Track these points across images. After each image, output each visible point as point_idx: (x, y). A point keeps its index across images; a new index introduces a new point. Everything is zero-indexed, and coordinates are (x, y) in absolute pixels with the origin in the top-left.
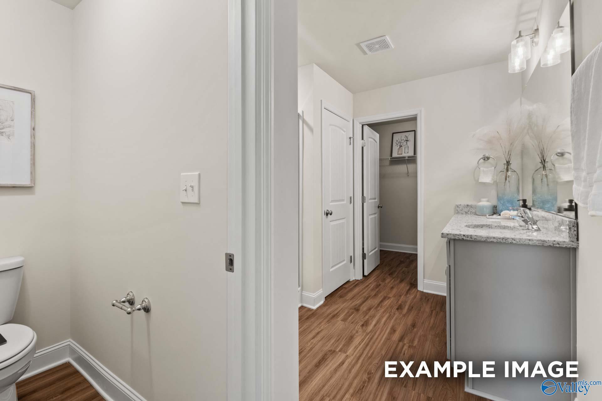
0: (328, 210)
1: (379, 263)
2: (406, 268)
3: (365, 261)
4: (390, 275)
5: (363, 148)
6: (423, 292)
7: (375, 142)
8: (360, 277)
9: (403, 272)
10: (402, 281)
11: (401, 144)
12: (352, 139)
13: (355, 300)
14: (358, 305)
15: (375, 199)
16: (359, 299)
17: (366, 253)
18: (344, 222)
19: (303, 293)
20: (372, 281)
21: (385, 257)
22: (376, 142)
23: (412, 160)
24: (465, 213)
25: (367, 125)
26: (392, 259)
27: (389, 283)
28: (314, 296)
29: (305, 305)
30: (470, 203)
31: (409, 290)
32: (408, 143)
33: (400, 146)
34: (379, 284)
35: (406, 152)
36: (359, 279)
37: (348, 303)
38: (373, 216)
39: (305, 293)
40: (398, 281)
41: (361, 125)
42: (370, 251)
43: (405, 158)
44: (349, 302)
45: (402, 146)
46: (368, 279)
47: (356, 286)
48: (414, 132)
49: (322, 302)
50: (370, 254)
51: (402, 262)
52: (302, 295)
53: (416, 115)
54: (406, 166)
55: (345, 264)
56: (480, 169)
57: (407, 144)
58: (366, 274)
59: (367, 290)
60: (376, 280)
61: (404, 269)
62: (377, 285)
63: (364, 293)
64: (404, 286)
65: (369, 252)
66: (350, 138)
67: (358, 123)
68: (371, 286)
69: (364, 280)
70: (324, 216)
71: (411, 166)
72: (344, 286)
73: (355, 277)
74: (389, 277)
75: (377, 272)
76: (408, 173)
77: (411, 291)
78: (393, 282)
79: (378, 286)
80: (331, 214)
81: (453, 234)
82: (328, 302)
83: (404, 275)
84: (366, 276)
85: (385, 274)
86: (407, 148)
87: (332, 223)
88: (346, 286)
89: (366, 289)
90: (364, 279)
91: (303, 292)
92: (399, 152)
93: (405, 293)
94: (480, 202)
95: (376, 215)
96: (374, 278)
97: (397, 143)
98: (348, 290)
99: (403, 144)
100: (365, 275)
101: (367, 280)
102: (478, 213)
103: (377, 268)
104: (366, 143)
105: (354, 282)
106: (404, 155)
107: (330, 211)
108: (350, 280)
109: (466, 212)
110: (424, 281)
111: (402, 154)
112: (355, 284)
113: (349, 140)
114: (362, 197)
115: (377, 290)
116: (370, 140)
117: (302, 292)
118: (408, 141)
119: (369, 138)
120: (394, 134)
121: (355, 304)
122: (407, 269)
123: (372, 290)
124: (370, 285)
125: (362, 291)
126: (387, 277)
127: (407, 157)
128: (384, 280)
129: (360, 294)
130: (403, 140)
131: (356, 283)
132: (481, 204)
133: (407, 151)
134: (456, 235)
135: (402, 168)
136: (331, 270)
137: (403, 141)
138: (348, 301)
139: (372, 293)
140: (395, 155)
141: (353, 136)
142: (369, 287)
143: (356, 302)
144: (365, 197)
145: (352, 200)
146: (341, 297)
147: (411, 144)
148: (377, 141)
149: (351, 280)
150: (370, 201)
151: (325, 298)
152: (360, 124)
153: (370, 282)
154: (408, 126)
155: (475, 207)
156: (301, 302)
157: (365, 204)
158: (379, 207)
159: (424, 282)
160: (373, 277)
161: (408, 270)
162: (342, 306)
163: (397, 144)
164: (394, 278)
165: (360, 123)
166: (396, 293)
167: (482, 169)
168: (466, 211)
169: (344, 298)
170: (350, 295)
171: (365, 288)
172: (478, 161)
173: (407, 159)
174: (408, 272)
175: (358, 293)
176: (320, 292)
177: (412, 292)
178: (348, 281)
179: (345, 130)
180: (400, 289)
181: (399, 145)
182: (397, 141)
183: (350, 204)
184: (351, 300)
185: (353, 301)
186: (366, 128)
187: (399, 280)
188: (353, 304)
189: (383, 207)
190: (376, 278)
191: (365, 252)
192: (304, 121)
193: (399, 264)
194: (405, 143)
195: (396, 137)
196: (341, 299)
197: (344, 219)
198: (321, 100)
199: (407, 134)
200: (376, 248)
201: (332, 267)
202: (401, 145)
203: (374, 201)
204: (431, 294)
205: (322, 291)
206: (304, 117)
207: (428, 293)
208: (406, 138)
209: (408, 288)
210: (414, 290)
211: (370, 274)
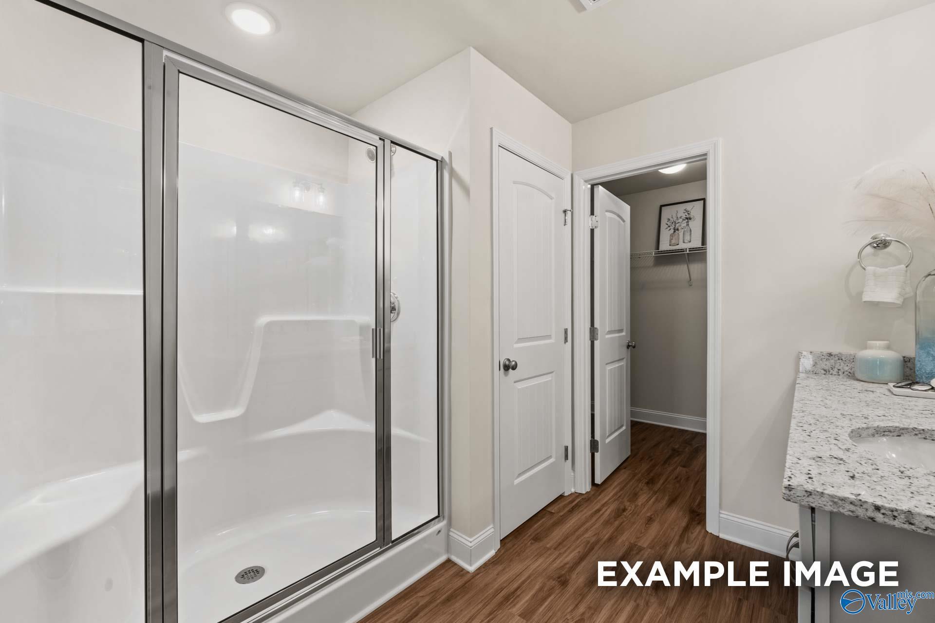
0: (509, 360)
1: (629, 453)
2: (684, 467)
3: (597, 456)
4: (647, 483)
5: (592, 231)
6: (718, 537)
7: (620, 220)
8: (584, 487)
9: (676, 478)
10: (672, 502)
11: (677, 225)
12: (569, 213)
13: (565, 551)
14: (568, 566)
15: (621, 331)
16: (573, 547)
17: (599, 441)
18: (552, 380)
19: (451, 534)
20: (610, 499)
21: (643, 440)
22: (624, 221)
23: (699, 255)
24: (823, 372)
25: (604, 184)
26: (657, 445)
27: (644, 505)
28: (470, 545)
29: (454, 558)
30: (835, 350)
31: (686, 529)
32: (690, 223)
33: (674, 229)
34: (622, 507)
35: (686, 241)
36: (584, 492)
37: (547, 558)
38: (617, 365)
39: (455, 534)
40: (664, 502)
41: (589, 186)
42: (608, 435)
43: (683, 251)
44: (550, 555)
45: (678, 230)
46: (602, 491)
47: (572, 511)
48: (703, 201)
49: (492, 553)
50: (608, 441)
51: (675, 452)
52: (448, 535)
53: (706, 154)
54: (686, 266)
55: (552, 464)
56: (865, 269)
57: (688, 225)
58: (598, 481)
59: (593, 524)
60: (619, 494)
61: (679, 469)
62: (618, 509)
63: (587, 530)
64: (676, 517)
65: (604, 437)
66: (565, 212)
67: (582, 181)
68: (607, 510)
69: (593, 495)
70: (499, 374)
71: (695, 267)
72: (549, 509)
73: (574, 488)
74: (645, 488)
75: (623, 476)
76: (690, 280)
77: (692, 533)
78: (654, 503)
79: (620, 512)
80: (514, 368)
81: (832, 497)
82: (507, 551)
83: (678, 485)
84: (598, 485)
85: (639, 480)
86: (689, 234)
87: (520, 386)
88: (553, 509)
89: (594, 519)
90: (592, 493)
91: (452, 529)
92: (673, 241)
93: (677, 538)
94: (866, 348)
95: (623, 363)
96: (613, 492)
97: (668, 223)
98: (555, 518)
99: (680, 225)
100: (596, 482)
101: (600, 494)
102: (859, 375)
103: (625, 465)
104: (599, 222)
105: (573, 496)
106: (682, 246)
107: (513, 361)
108: (564, 493)
109: (825, 370)
110: (720, 513)
111: (678, 244)
112: (574, 504)
113: (563, 215)
114: (590, 329)
115: (617, 523)
116: (608, 214)
117: (449, 531)
118: (690, 219)
119: (607, 211)
120: (663, 208)
121: (562, 564)
122: (684, 470)
123: (607, 523)
124: (604, 510)
125: (584, 524)
126: (641, 490)
127: (688, 250)
128: (634, 496)
129: (577, 533)
130: (681, 217)
131: (576, 502)
132: (868, 353)
133: (687, 238)
134: (843, 499)
135: (679, 271)
136: (517, 481)
137: (680, 220)
138: (549, 552)
139: (604, 532)
140: (665, 246)
141: (572, 207)
142: (602, 515)
143: (566, 557)
144: (596, 328)
145: (568, 336)
146: (536, 539)
147: (696, 225)
148: (625, 219)
149: (566, 494)
150: (607, 336)
151: (501, 541)
152: (586, 184)
153: (604, 501)
154: (690, 191)
155: (853, 359)
156: (448, 550)
157: (596, 343)
158: (628, 346)
159: (721, 515)
160: (613, 486)
161: (687, 472)
162: (533, 567)
163: (669, 226)
164: (655, 493)
165: (586, 181)
166: (655, 538)
167: (870, 269)
168: (826, 368)
169: (541, 544)
170: (557, 534)
171: (592, 516)
172: (860, 253)
173: (687, 253)
174: (688, 479)
175: (575, 532)
176: (489, 532)
177: (695, 534)
178: (561, 495)
179: (553, 195)
180: (666, 525)
181: (672, 228)
182: (669, 220)
183: (565, 343)
184: (555, 549)
185: (560, 554)
186: (601, 190)
187: (667, 498)
188: (558, 562)
189: (636, 347)
190: (620, 492)
191: (597, 437)
192: (452, 173)
193: (669, 458)
194: (684, 224)
195: (667, 213)
196: (537, 545)
197: (551, 375)
198: (491, 129)
199: (688, 206)
200: (622, 426)
201: (520, 475)
202: (676, 228)
203: (617, 335)
204: (737, 544)
205: (492, 530)
206: (454, 166)
207: (729, 543)
208: (686, 214)
209: (684, 524)
210: (698, 528)
211: (605, 482)
